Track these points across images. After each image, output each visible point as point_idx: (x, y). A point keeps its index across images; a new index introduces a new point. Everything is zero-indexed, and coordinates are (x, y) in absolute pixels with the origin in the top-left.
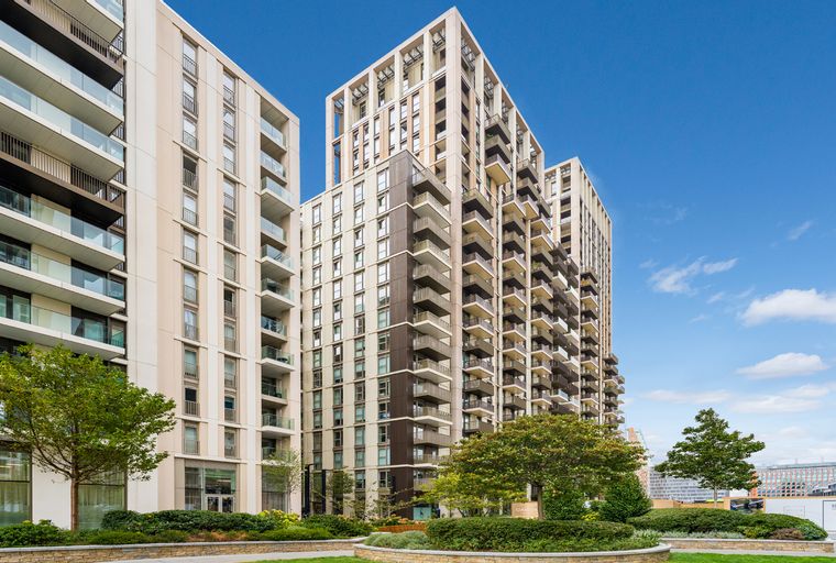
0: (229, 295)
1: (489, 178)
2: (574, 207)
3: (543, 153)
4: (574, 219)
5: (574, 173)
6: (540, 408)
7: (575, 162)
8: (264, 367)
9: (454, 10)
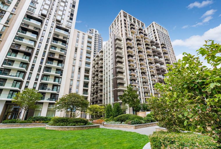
0: (79, 69)
1: (132, 32)
2: (156, 31)
3: (144, 24)
4: (156, 33)
5: (154, 25)
6: (155, 81)
7: (154, 23)
8: (84, 82)
9: (122, 10)
